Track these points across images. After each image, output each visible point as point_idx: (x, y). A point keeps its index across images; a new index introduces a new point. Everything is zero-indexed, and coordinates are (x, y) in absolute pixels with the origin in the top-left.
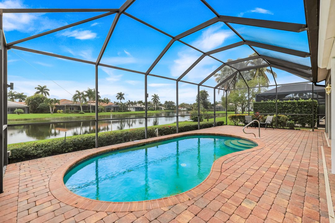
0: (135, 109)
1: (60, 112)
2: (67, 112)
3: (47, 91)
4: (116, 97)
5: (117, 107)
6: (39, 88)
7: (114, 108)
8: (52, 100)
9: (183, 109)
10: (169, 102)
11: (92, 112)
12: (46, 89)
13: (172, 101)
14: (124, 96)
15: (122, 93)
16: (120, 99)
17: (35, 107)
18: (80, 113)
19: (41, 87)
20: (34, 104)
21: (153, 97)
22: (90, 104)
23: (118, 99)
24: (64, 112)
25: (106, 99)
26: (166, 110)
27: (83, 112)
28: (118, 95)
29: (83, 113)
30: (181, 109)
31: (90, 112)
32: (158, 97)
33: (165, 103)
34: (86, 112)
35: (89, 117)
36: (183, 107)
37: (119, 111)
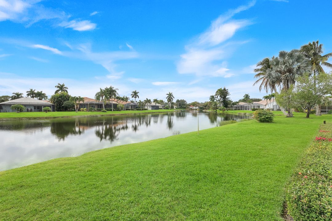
0: (151, 107)
1: (83, 111)
2: (91, 110)
3: (66, 89)
4: (131, 95)
5: (134, 106)
6: (59, 86)
7: (132, 106)
8: (77, 98)
9: (195, 108)
10: (181, 100)
11: (114, 110)
12: (65, 88)
13: (183, 100)
14: (138, 94)
15: (137, 92)
16: (135, 97)
17: (59, 105)
18: (103, 111)
19: (60, 85)
20: (59, 102)
21: (168, 96)
22: (111, 102)
23: (133, 97)
24: (87, 110)
25: (125, 97)
26: (178, 108)
27: (105, 110)
28: (133, 93)
29: (106, 112)
30: (192, 107)
31: (111, 110)
32: (172, 95)
33: (177, 102)
34: (108, 110)
35: (112, 115)
36: (195, 106)
37: (137, 110)
